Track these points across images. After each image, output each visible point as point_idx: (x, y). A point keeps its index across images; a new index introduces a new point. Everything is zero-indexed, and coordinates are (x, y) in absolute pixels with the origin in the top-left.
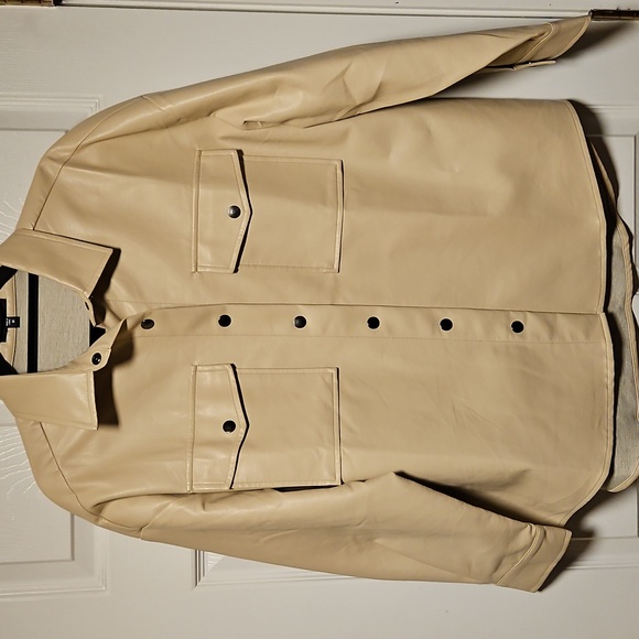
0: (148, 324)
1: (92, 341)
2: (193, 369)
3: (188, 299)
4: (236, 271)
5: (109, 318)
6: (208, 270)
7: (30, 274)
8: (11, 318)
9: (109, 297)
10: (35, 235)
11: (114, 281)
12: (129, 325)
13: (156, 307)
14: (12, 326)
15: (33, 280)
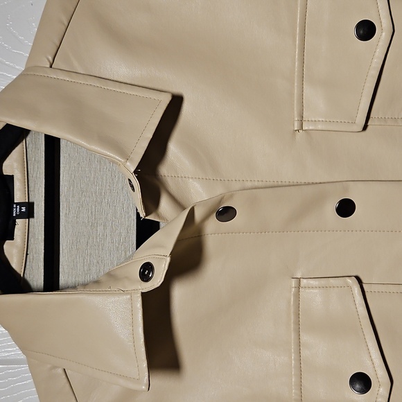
0: (226, 213)
1: (140, 240)
2: (294, 282)
3: (288, 174)
4: (365, 128)
5: (165, 205)
6: (320, 127)
7: (46, 136)
8: (21, 204)
9: (165, 170)
10: (52, 74)
11: (173, 147)
12: (198, 215)
13: (237, 186)
14: (21, 216)
15: (52, 145)
